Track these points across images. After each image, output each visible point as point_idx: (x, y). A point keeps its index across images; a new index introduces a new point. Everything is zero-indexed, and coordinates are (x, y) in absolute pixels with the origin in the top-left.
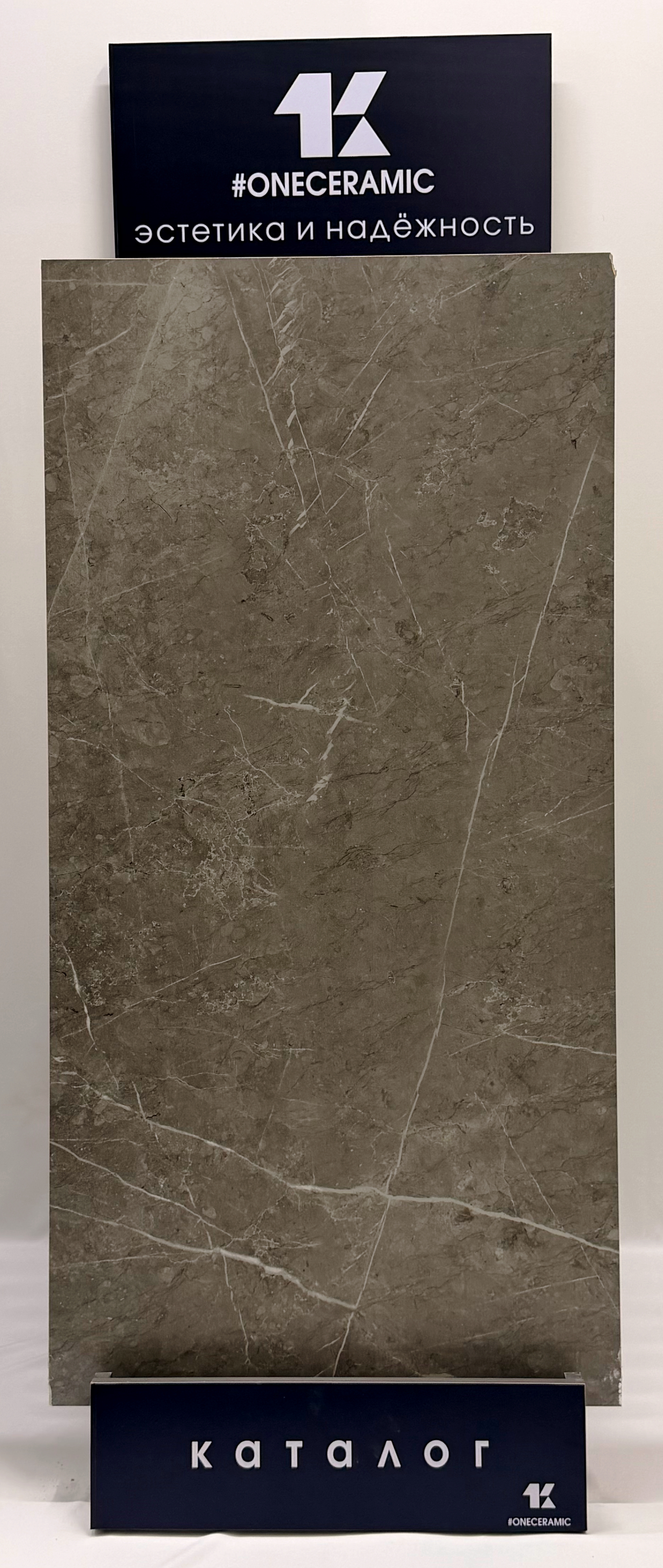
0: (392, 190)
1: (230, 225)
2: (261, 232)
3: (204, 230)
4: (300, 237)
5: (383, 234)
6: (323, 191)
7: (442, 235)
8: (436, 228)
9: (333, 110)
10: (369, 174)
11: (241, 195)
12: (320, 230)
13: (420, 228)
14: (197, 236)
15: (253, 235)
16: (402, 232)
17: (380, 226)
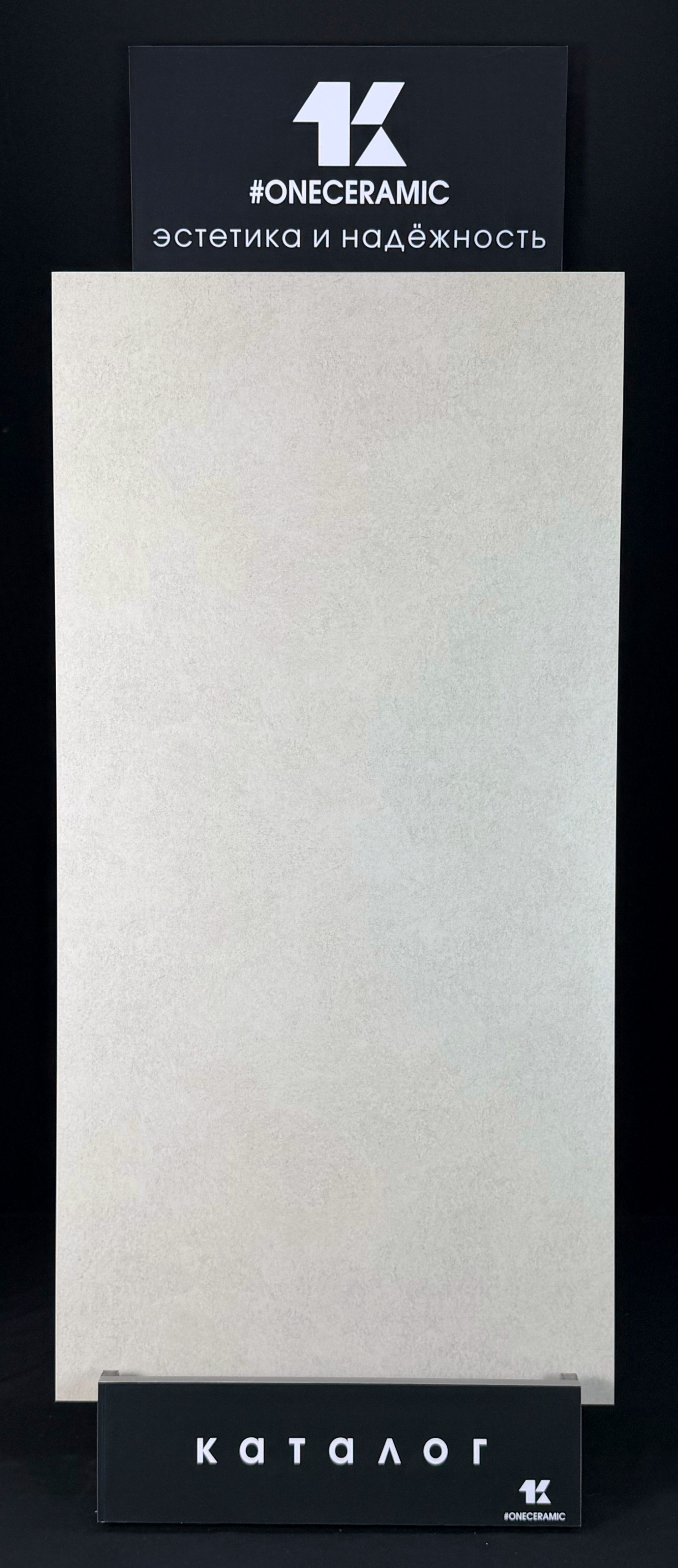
0: (408, 201)
1: (247, 231)
2: (278, 238)
3: (221, 235)
4: (316, 245)
5: (397, 243)
6: (340, 199)
7: (456, 246)
8: (450, 239)
9: (351, 119)
10: (385, 184)
11: (258, 202)
12: (336, 238)
13: (434, 238)
14: (214, 240)
15: (270, 242)
16: (417, 242)
17: (395, 236)
